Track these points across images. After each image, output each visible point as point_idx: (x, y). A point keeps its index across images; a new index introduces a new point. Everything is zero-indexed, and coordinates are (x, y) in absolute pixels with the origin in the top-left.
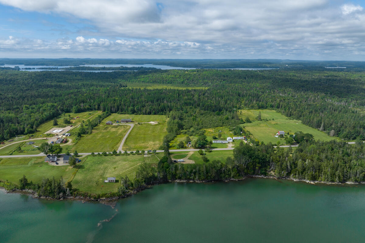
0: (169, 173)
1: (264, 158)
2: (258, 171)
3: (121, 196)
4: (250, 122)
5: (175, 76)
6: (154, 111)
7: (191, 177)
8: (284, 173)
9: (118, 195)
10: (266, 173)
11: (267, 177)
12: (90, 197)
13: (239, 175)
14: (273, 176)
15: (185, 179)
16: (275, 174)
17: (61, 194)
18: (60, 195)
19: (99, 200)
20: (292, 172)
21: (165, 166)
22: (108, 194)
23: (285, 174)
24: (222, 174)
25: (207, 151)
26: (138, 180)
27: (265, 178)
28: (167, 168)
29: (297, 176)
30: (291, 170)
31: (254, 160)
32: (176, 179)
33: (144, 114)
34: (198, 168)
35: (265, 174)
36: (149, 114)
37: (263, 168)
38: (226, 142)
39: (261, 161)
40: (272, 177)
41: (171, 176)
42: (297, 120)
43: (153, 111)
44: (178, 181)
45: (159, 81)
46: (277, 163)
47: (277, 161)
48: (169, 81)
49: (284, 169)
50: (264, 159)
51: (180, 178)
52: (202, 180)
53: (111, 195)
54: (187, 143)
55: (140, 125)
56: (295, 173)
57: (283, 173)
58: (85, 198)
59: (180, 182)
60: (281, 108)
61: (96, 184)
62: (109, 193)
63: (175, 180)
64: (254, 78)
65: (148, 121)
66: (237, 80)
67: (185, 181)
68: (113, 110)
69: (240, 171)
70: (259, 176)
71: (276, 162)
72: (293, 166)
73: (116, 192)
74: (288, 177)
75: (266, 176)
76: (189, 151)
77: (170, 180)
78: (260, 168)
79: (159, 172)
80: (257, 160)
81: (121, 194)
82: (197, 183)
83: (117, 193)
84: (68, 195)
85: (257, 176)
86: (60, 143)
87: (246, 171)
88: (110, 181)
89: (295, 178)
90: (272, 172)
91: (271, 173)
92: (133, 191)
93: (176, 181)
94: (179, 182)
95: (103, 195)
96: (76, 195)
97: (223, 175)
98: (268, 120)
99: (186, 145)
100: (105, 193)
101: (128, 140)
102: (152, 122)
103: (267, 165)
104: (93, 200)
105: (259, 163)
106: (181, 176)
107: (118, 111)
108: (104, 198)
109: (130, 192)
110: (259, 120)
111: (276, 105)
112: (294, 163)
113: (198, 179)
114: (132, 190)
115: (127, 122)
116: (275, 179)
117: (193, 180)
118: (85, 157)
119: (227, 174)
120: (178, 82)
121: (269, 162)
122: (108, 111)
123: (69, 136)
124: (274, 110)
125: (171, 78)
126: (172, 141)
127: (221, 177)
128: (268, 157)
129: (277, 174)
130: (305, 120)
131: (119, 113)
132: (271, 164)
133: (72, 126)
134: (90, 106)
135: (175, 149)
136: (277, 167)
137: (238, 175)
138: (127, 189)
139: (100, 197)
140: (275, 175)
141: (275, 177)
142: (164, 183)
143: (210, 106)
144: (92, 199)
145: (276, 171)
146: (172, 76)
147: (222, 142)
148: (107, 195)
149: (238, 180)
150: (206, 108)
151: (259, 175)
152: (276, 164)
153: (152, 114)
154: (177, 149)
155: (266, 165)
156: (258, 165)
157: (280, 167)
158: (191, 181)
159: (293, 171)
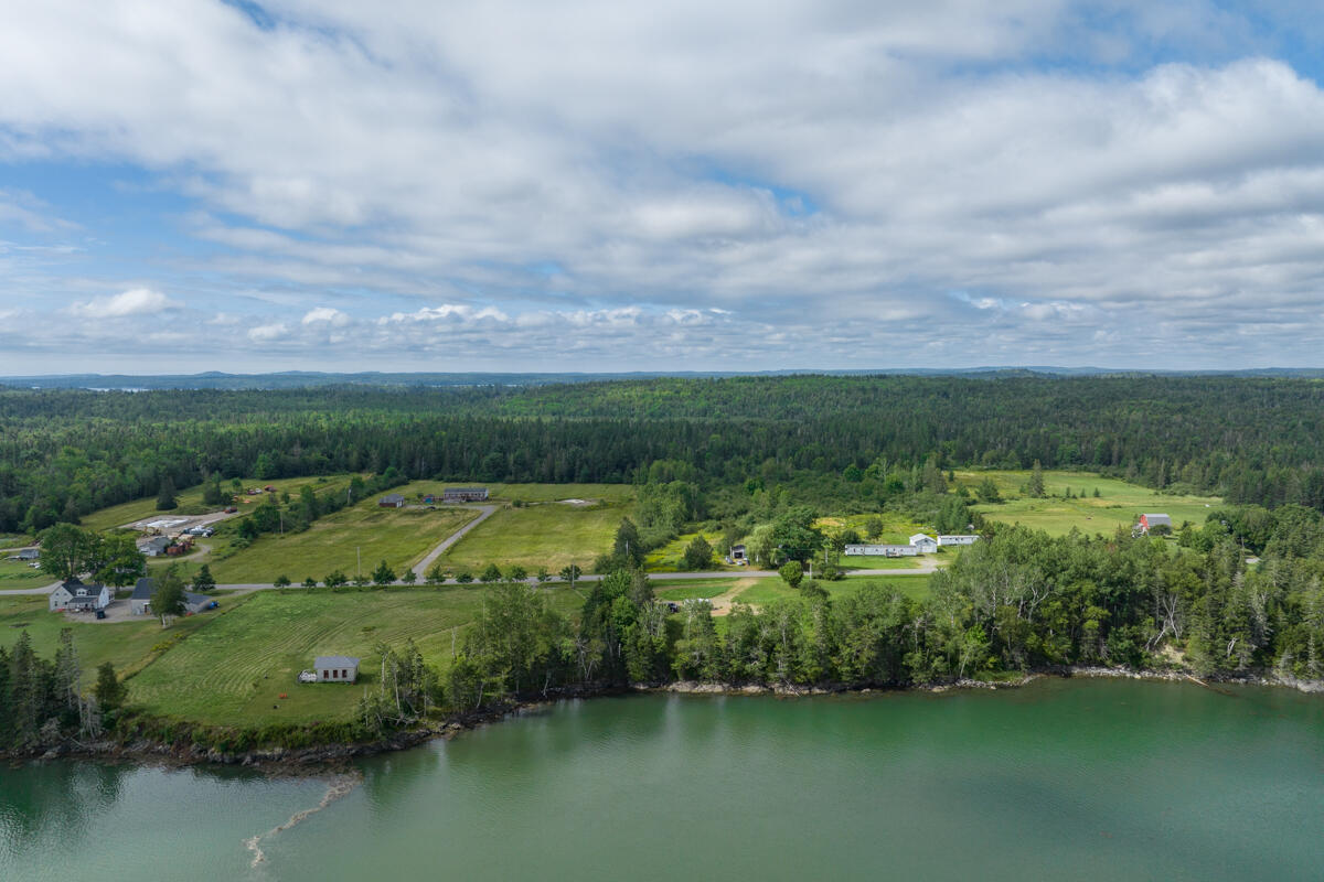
0: (635, 644)
1: (1119, 573)
2: (1097, 643)
3: (371, 744)
4: (1000, 501)
5: (677, 392)
6: (585, 467)
7: (748, 667)
8: (1240, 649)
9: (353, 736)
10: (1139, 656)
11: (1146, 674)
12: (205, 742)
13: (1001, 666)
14: (1180, 669)
15: (721, 680)
16: (1186, 659)
17: (52, 726)
18: (45, 728)
19: (248, 759)
20: (1278, 648)
21: (615, 613)
22: (304, 729)
23: (1245, 659)
24: (913, 651)
25: (820, 577)
26: (469, 671)
27: (1137, 676)
28: (629, 621)
29: (1312, 663)
30: (1272, 636)
31: (1074, 587)
32: (674, 677)
33: (543, 482)
34: (783, 620)
35: (1136, 661)
36: (565, 479)
37: (1122, 625)
38: (906, 551)
39: (1109, 589)
40: (1172, 675)
41: (644, 660)
42: (1201, 495)
43: (581, 467)
44: (683, 687)
45: (615, 409)
46: (1192, 599)
47: (1190, 590)
48: (652, 410)
49: (1233, 631)
50: (1121, 581)
51: (692, 674)
52: (808, 684)
53: (316, 732)
54: (728, 553)
55: (521, 510)
56: (1300, 647)
57: (1233, 652)
58: (179, 747)
59: (696, 690)
60: (1119, 462)
61: (255, 686)
62: (307, 725)
63: (669, 683)
64: (981, 394)
65: (558, 498)
66: (914, 400)
67: (718, 689)
68: (420, 465)
69: (1004, 643)
70: (1105, 671)
71: (1188, 595)
72: (1281, 616)
73: (345, 721)
74: (1261, 674)
75: (1140, 668)
76: (738, 579)
77: (643, 681)
78: (1105, 627)
79: (584, 635)
80: (1088, 586)
81: (370, 729)
82: (786, 698)
83: (349, 725)
84: (88, 734)
85: (1093, 671)
86: (158, 553)
87: (1032, 640)
88: (326, 674)
89: (1302, 673)
90: (1168, 649)
91: (1167, 657)
92: (443, 724)
93: (673, 686)
94: (688, 690)
95: (273, 735)
96: (134, 735)
97: (918, 656)
98: (1074, 497)
99: (725, 561)
100: (287, 725)
101: (458, 548)
102: (574, 501)
103: (1140, 612)
104: (214, 762)
105: (1098, 602)
106: (697, 662)
107: (438, 470)
108: (278, 750)
109: (422, 726)
110: (1035, 497)
111: (1097, 453)
112: (1280, 603)
113: (788, 676)
114: (434, 716)
115: (469, 500)
116: (1192, 683)
117: (763, 681)
118: (245, 597)
119: (937, 655)
120: (687, 411)
121: (1147, 596)
122: (399, 469)
123: (205, 534)
124: (1089, 471)
125: (661, 400)
126: (656, 551)
127: (909, 669)
128: (1143, 571)
129: (1199, 656)
130: (1242, 488)
131: (440, 479)
132: (1162, 608)
133: (233, 511)
134: (331, 457)
135: (672, 571)
136: (1194, 619)
137: (992, 660)
138: (407, 710)
139: (255, 741)
140: (1186, 664)
141: (1189, 672)
142: (610, 695)
143: (817, 452)
144: (214, 753)
145: (1190, 643)
146: (665, 393)
147: (891, 550)
148: (294, 733)
149: (998, 686)
150: (804, 459)
151: (1102, 664)
152: (1189, 606)
153: (576, 479)
154: (677, 572)
155: (1134, 612)
156: (1093, 610)
157: (1209, 620)
158: (752, 689)
159: (1282, 637)
